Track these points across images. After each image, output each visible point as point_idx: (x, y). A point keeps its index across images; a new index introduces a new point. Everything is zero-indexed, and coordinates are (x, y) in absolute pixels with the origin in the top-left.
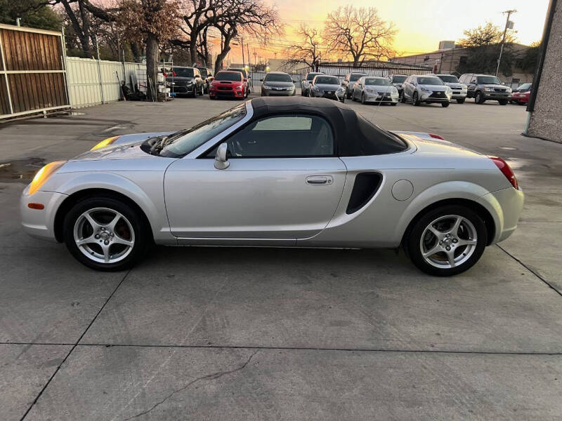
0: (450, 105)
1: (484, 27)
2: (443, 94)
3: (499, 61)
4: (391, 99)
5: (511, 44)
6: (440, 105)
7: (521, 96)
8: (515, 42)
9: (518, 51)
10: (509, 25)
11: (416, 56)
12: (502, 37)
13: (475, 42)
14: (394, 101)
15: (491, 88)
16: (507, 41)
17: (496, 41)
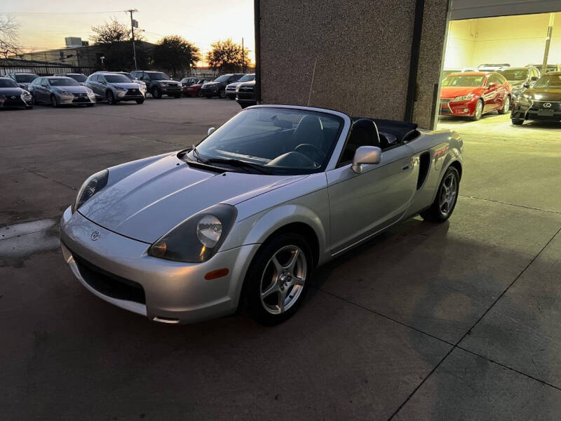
0: (145, 102)
1: (111, 23)
2: (137, 91)
3: (135, 58)
4: (89, 100)
5: (139, 42)
6: (135, 102)
7: (189, 89)
8: (143, 40)
9: (148, 48)
10: (134, 24)
11: (45, 52)
12: (131, 35)
13: (106, 39)
14: (92, 102)
15: (165, 83)
16: (136, 39)
17: (126, 39)
